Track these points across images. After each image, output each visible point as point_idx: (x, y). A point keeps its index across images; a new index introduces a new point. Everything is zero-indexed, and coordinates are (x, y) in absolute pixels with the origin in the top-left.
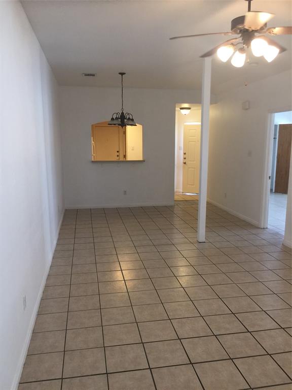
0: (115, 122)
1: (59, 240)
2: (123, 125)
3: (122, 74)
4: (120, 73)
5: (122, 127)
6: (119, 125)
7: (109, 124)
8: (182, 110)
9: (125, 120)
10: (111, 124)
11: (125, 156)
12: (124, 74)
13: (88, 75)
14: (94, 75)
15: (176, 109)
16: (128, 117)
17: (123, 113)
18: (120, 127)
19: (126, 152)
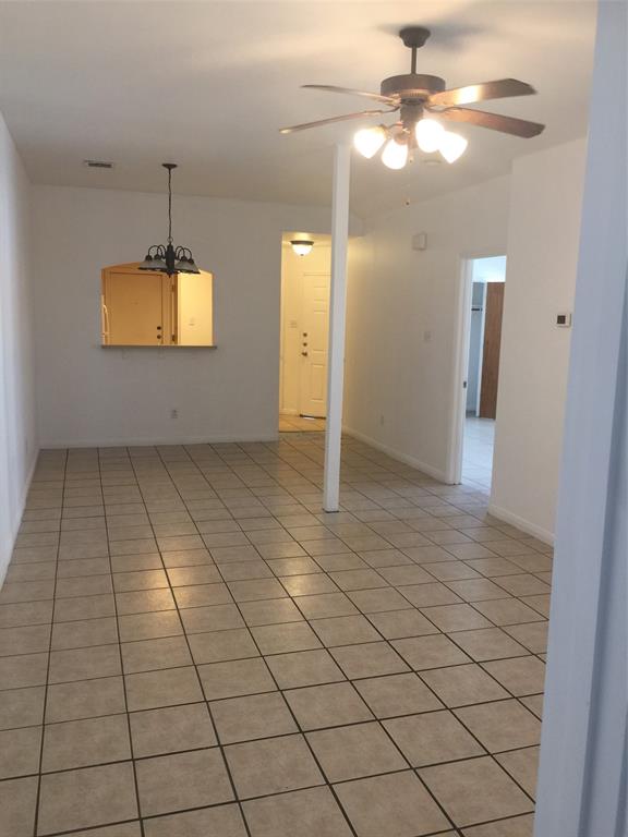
0: (153, 264)
1: (26, 511)
2: (171, 271)
3: (170, 167)
4: (164, 165)
5: (170, 274)
6: (162, 270)
7: (141, 269)
8: (295, 246)
9: (176, 262)
10: (145, 269)
11: (174, 338)
12: (175, 166)
13: (97, 165)
14: (109, 166)
15: (284, 242)
16: (181, 255)
17: (170, 247)
18: (165, 274)
19: (176, 328)
